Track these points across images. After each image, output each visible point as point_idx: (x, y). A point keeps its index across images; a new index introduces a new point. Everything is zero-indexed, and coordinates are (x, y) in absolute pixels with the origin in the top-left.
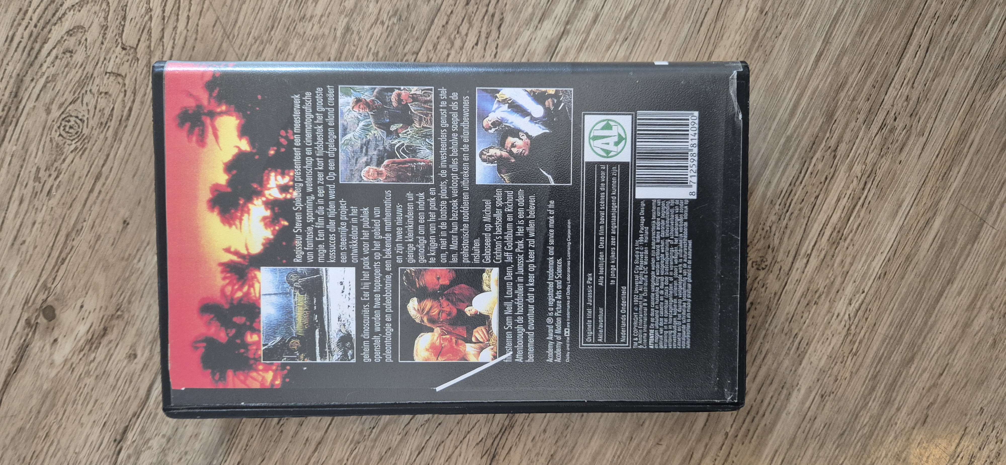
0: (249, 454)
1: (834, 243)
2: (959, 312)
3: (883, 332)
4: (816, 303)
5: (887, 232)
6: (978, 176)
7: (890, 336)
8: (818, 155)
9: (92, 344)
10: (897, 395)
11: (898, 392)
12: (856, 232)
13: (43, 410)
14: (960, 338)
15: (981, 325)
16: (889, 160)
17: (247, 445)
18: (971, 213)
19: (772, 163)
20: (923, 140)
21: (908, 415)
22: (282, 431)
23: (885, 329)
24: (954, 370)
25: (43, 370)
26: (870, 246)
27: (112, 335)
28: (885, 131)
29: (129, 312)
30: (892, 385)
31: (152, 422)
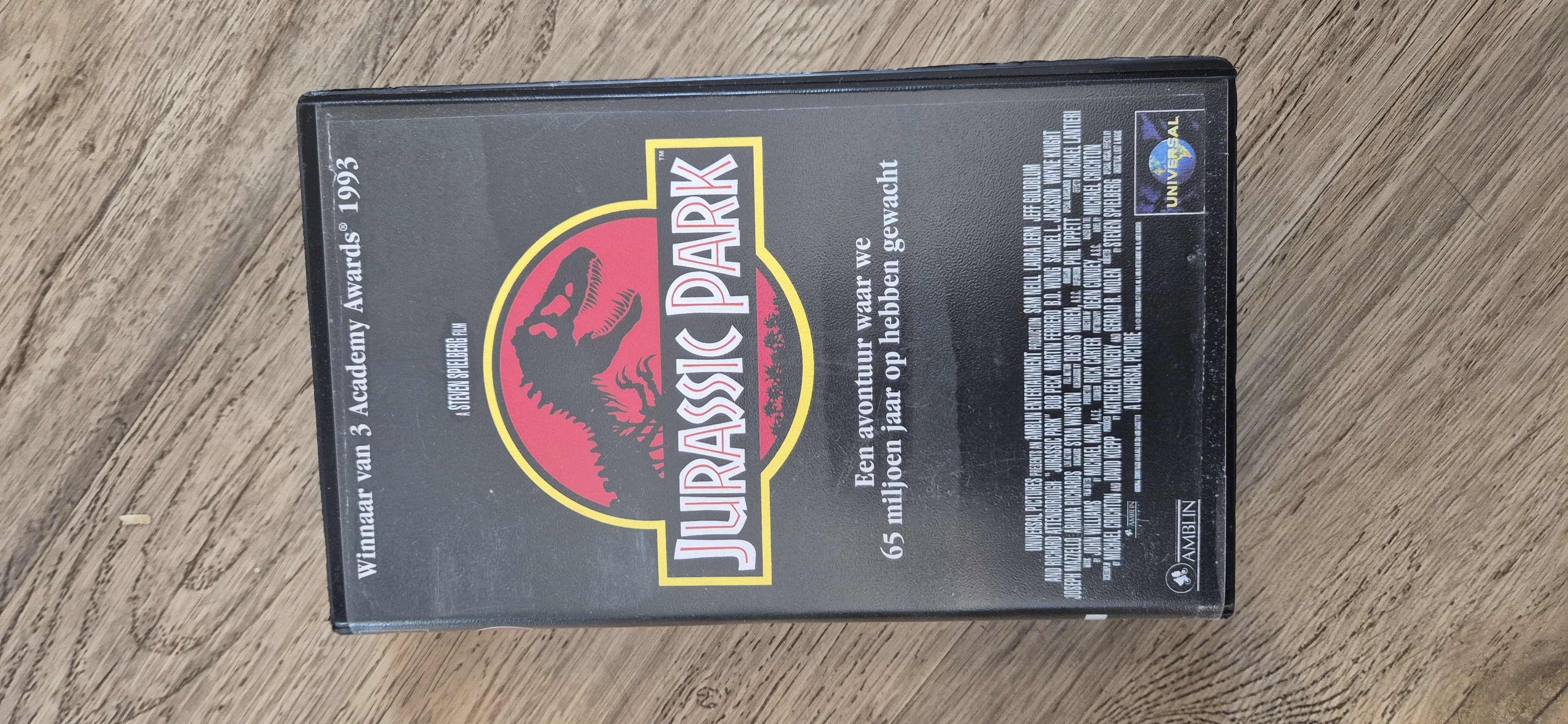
0: (237, 335)
2: (1392, 343)
3: (1260, 352)
5: (1303, 190)
6: (1473, 127)
7: (1269, 359)
9: (33, 117)
10: (1260, 456)
11: (1263, 451)
12: (1251, 180)
14: (1384, 387)
15: (1425, 372)
16: (1332, 72)
17: (236, 321)
18: (1448, 186)
20: (1396, 48)
21: (1271, 492)
22: (291, 312)
23: (1264, 346)
24: (1365, 435)
26: (1269, 207)
27: (64, 110)
28: (1336, 23)
29: (95, 78)
30: (1255, 438)
31: (100, 254)
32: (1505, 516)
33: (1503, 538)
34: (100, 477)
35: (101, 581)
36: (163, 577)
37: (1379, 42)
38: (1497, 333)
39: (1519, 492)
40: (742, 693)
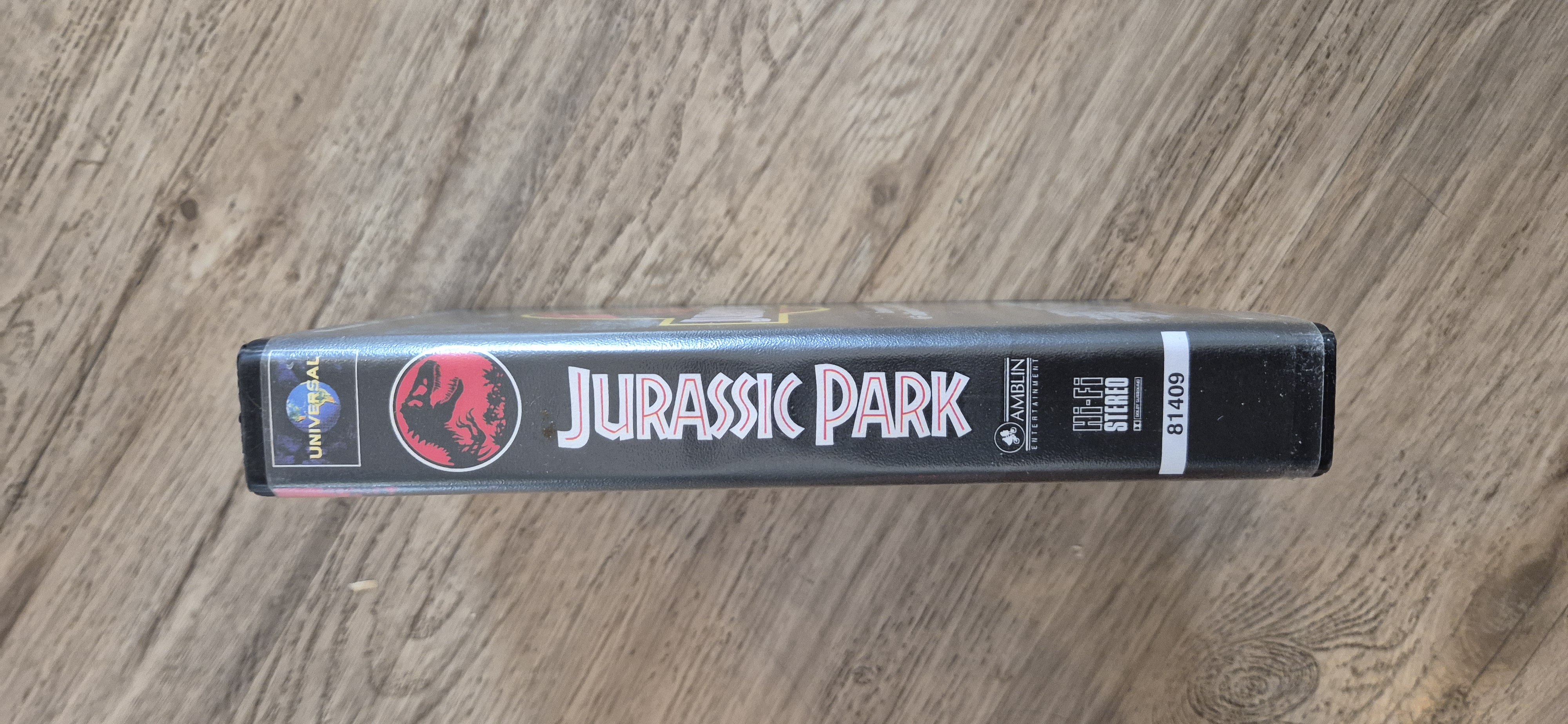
1: (1230, 214)
2: (1385, 320)
4: (1197, 292)
5: (1302, 206)
6: (1430, 143)
8: (1222, 94)
9: (243, 256)
12: (1260, 202)
13: (173, 336)
14: (1383, 355)
15: (1413, 341)
16: (1314, 110)
18: (1415, 192)
19: (1159, 99)
20: (1363, 86)
25: (176, 284)
26: (1277, 222)
27: (269, 247)
28: (1314, 70)
29: (294, 218)
32: (1489, 449)
33: (1489, 467)
34: (330, 553)
35: (339, 641)
36: (391, 633)
37: (1348, 83)
38: (1466, 304)
39: (1497, 429)
40: (891, 669)
